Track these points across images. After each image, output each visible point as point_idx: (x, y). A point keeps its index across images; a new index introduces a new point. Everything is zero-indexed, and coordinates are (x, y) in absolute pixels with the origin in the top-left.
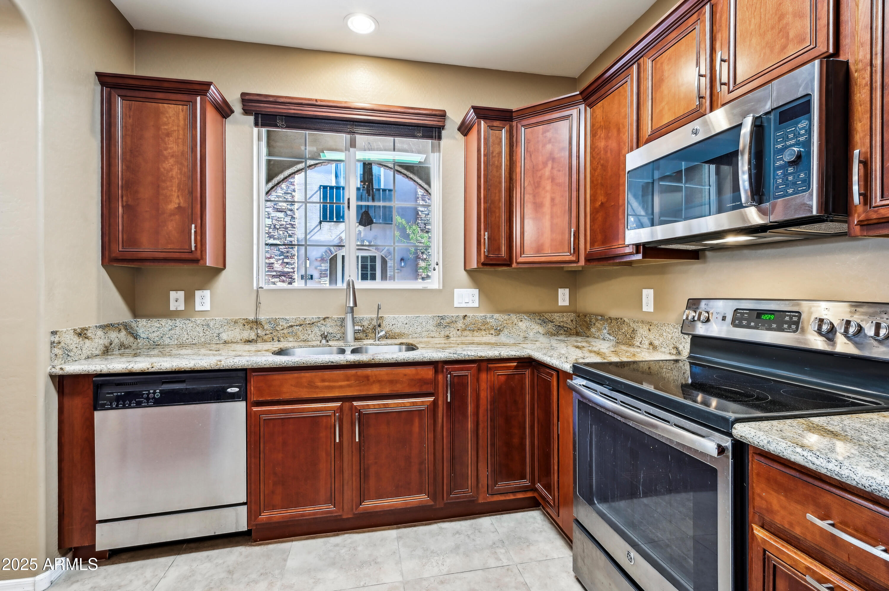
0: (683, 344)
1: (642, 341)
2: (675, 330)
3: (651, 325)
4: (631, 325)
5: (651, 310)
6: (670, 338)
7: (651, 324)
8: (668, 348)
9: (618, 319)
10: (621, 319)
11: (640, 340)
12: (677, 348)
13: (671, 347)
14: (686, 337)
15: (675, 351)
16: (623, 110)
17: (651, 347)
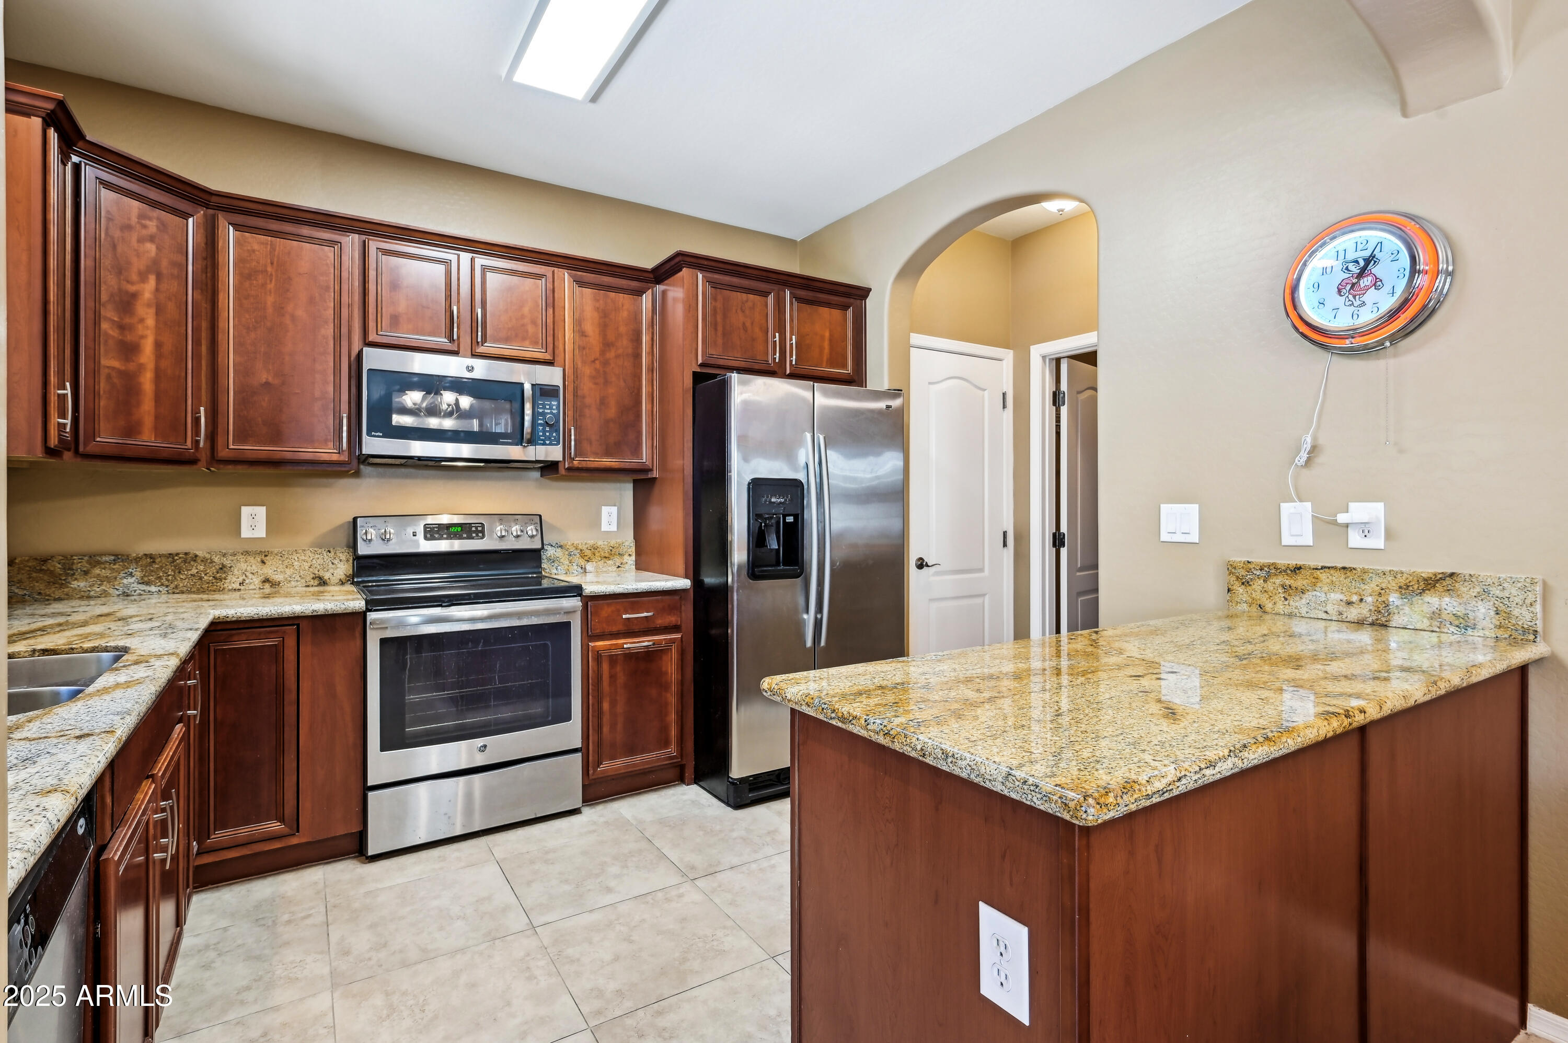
0: (331, 571)
1: (244, 580)
2: (317, 556)
3: (265, 556)
4: (216, 559)
5: (261, 532)
6: (307, 568)
7: (267, 554)
8: (303, 581)
9: (177, 554)
10: (186, 554)
11: (241, 579)
12: (320, 578)
13: (308, 578)
14: (336, 562)
15: (316, 582)
16: (321, 278)
17: (267, 585)
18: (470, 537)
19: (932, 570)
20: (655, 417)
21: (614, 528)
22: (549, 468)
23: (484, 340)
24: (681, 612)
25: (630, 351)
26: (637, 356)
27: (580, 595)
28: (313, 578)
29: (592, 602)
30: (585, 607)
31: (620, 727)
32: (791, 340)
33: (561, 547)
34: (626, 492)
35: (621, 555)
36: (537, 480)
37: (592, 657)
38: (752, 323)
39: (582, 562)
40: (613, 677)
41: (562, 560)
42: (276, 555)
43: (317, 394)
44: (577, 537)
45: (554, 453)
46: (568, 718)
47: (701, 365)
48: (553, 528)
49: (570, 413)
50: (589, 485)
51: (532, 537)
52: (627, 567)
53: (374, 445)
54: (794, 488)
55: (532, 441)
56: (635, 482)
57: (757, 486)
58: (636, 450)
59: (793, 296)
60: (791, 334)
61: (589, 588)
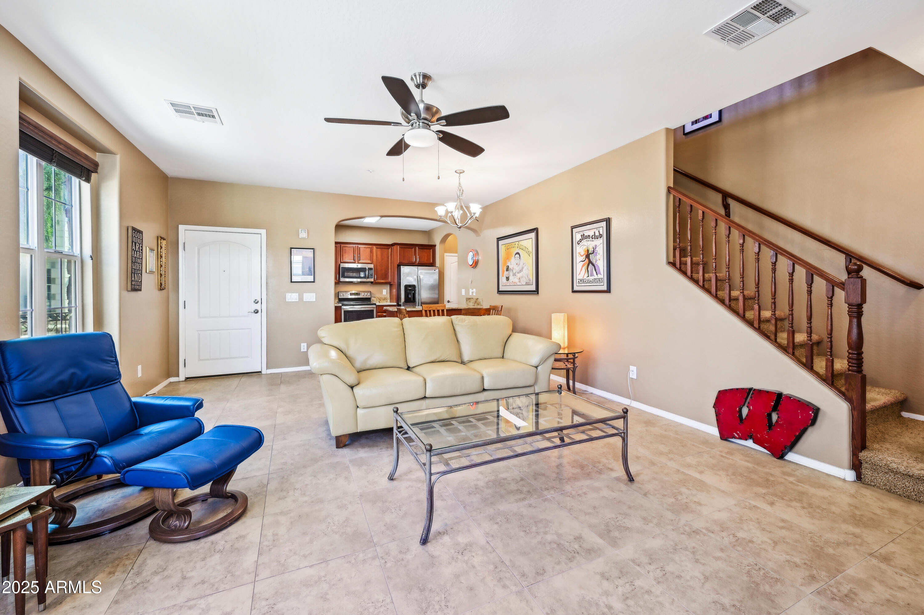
18: (358, 295)
19: (452, 303)
20: (391, 272)
21: (385, 294)
22: (372, 282)
23: (360, 260)
26: (388, 261)
29: (378, 307)
30: (376, 307)
32: (418, 257)
33: (374, 297)
34: (388, 287)
35: (387, 299)
36: (370, 285)
37: (378, 316)
38: (409, 255)
39: (379, 300)
41: (374, 299)
44: (378, 295)
45: (372, 280)
47: (397, 264)
48: (373, 294)
49: (375, 272)
50: (380, 285)
51: (369, 295)
52: (388, 302)
53: (342, 279)
54: (414, 286)
55: (368, 278)
56: (389, 285)
57: (406, 287)
58: (387, 278)
59: (419, 248)
60: (418, 255)
61: (377, 304)
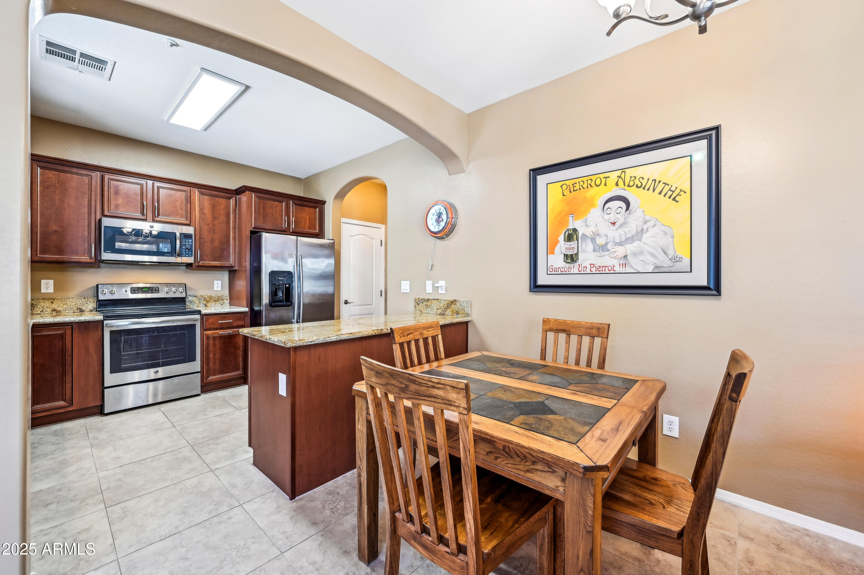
0: (86, 306)
1: (43, 310)
2: (79, 300)
3: (53, 300)
5: (51, 290)
6: (74, 305)
8: (72, 310)
11: (41, 310)
12: (80, 309)
13: (75, 309)
14: (88, 302)
15: (79, 311)
16: (82, 189)
17: (54, 312)
18: (152, 293)
19: (351, 304)
20: (236, 246)
21: (220, 289)
22: (189, 266)
23: (158, 215)
24: (244, 320)
25: (225, 221)
26: (228, 223)
27: (200, 314)
28: (77, 309)
29: (205, 317)
30: (202, 319)
31: (217, 363)
32: (292, 219)
33: (195, 296)
34: (226, 276)
35: (223, 300)
36: (184, 270)
37: (205, 337)
38: (276, 213)
39: (205, 302)
40: (214, 345)
41: (195, 302)
42: (59, 299)
43: (80, 235)
44: (201, 293)
45: (190, 260)
46: (194, 360)
47: (254, 228)
48: (191, 289)
49: (198, 244)
50: (209, 272)
51: (182, 292)
52: (225, 304)
53: (106, 256)
54: (289, 274)
55: (179, 255)
56: (229, 271)
57: (273, 274)
58: (228, 258)
59: (293, 203)
60: (293, 217)
61: (204, 311)
